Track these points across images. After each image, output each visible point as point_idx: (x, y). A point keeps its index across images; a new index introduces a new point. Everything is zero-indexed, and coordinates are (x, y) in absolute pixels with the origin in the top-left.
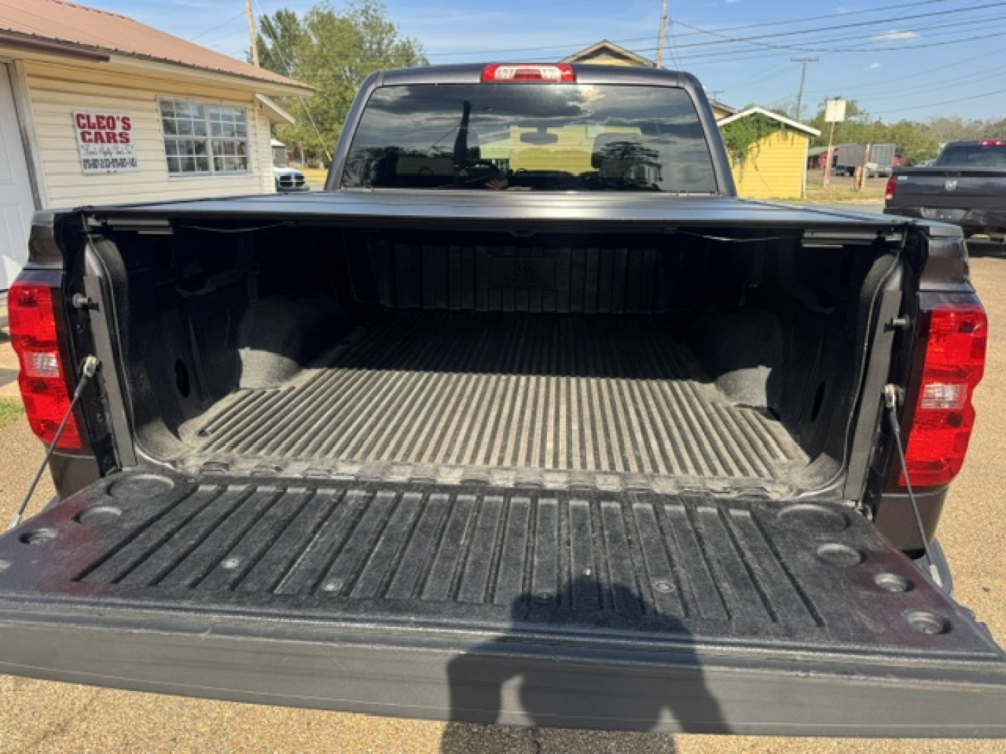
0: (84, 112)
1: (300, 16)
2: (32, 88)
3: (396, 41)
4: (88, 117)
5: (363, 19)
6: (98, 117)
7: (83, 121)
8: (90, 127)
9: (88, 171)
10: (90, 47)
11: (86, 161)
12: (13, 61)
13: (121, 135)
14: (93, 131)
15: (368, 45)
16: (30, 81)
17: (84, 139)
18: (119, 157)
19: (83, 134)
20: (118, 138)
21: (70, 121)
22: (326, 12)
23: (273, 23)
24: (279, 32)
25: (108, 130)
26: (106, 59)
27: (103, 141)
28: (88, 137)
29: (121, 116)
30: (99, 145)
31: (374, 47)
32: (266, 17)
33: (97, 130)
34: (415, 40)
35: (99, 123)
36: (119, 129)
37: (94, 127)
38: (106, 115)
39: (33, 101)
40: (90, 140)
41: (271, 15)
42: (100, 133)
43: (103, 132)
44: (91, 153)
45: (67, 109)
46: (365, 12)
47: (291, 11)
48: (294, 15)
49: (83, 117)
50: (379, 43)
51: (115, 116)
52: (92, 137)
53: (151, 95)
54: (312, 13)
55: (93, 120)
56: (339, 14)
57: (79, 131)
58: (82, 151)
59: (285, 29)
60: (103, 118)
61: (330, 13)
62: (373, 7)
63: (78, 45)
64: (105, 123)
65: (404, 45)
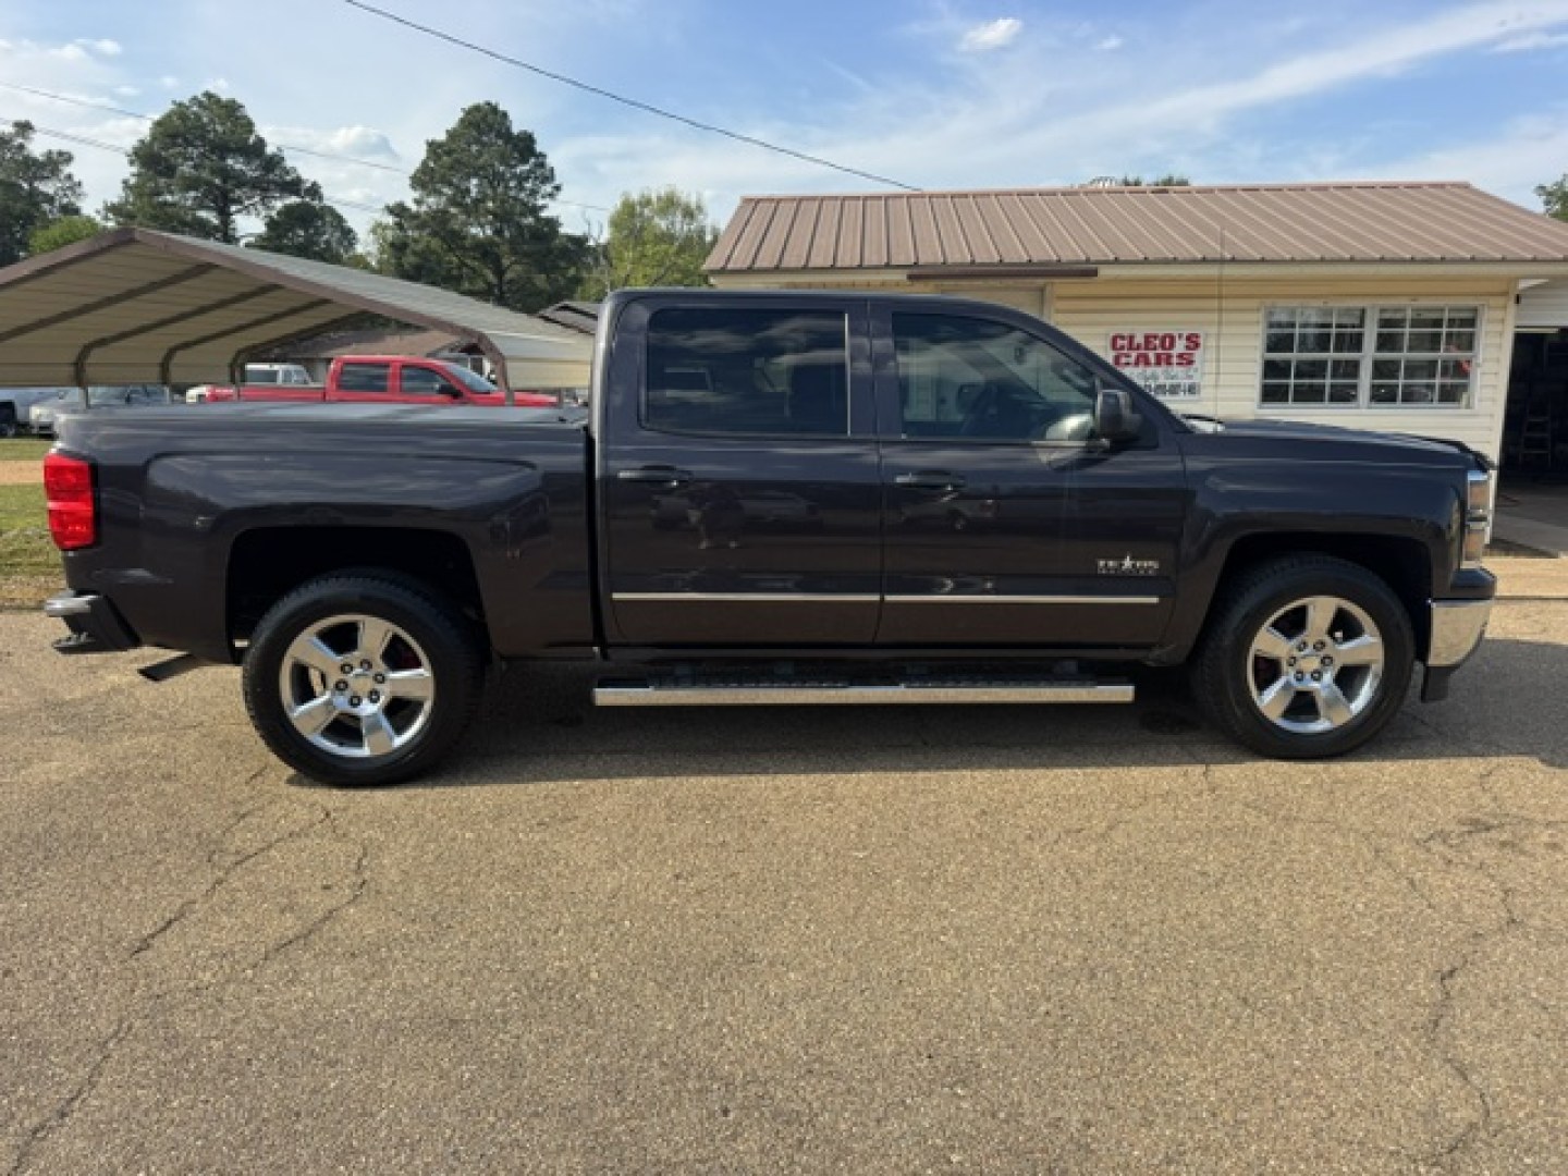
0: (1126, 332)
2: (1058, 311)
4: (1131, 338)
6: (1148, 337)
7: (1122, 343)
8: (1132, 349)
13: (1180, 356)
14: (1134, 353)
18: (1168, 382)
20: (1175, 360)
25: (1160, 351)
27: (1148, 363)
29: (1185, 334)
30: (1139, 369)
33: (1142, 351)
35: (1147, 343)
36: (1180, 346)
37: (1138, 347)
38: (1161, 333)
42: (1146, 356)
43: (1151, 354)
45: (1102, 330)
49: (1124, 338)
51: (1176, 334)
52: (1132, 360)
53: (1254, 303)
55: (1139, 339)
57: (1113, 354)
60: (1155, 337)
64: (1157, 342)
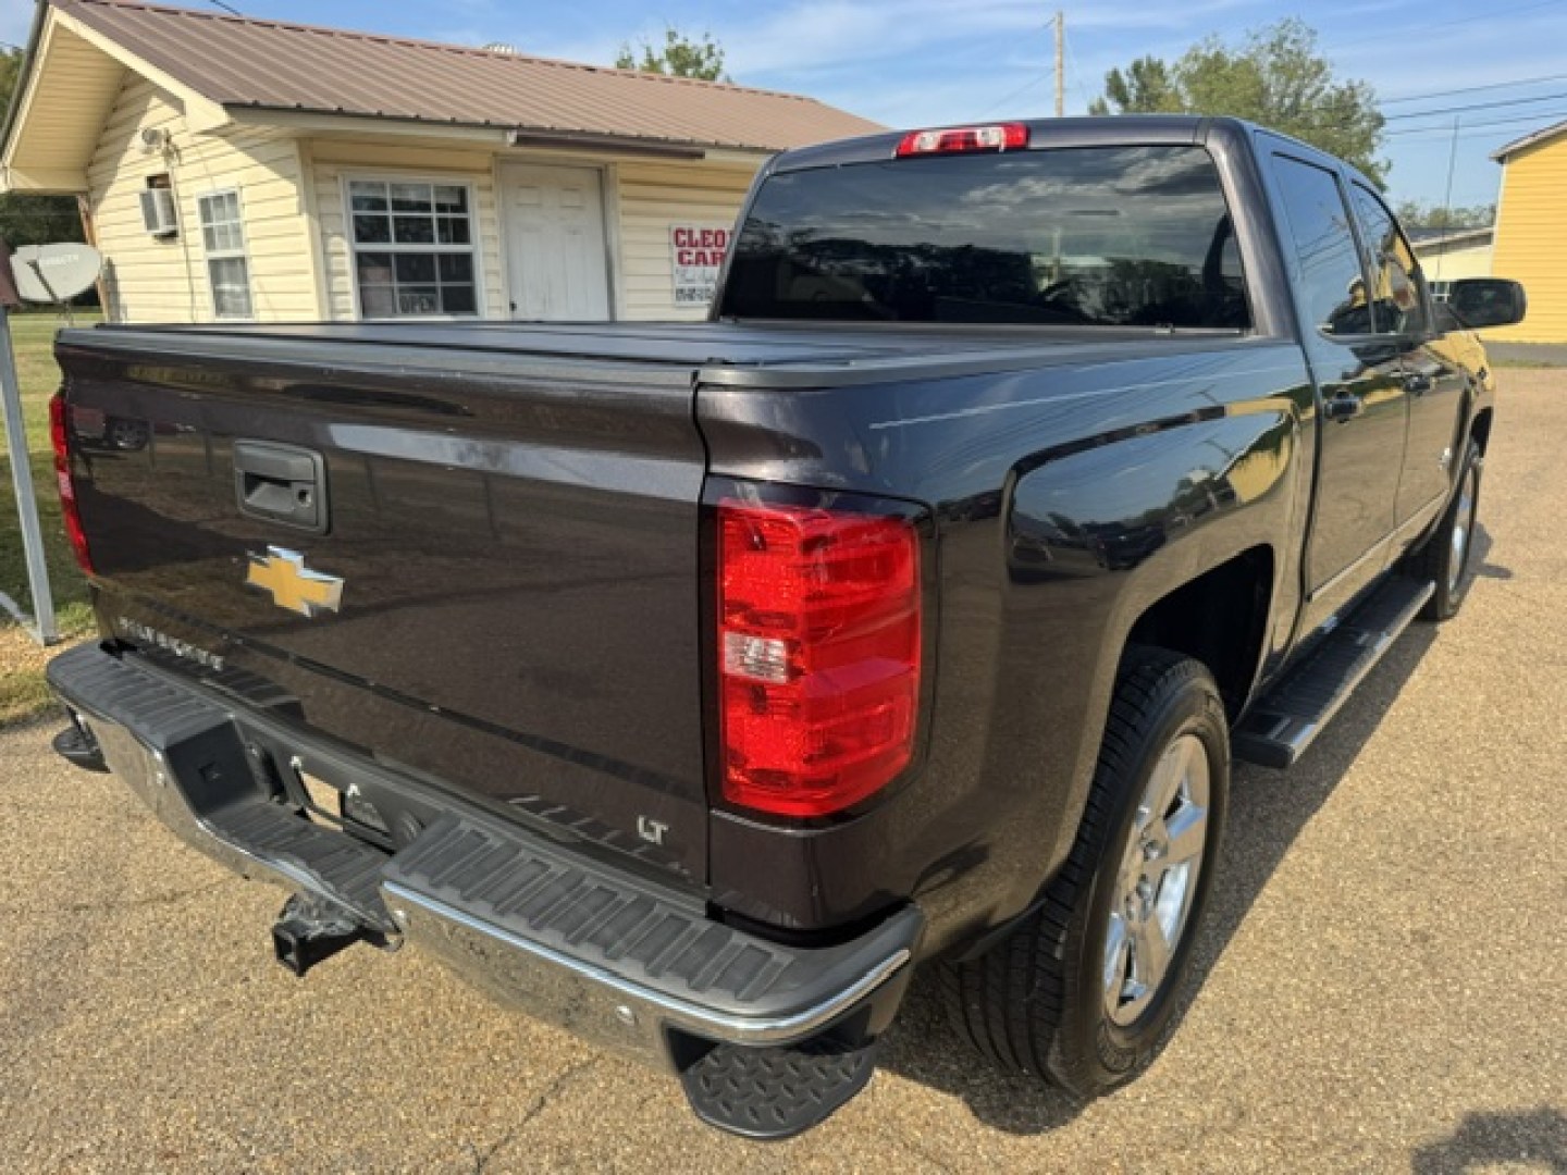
0: (682, 226)
1: (1168, 66)
2: (624, 197)
3: (1327, 86)
4: (690, 233)
5: (1272, 58)
6: (704, 233)
7: (683, 238)
8: (691, 245)
9: (683, 303)
10: (657, 140)
11: (682, 291)
12: (606, 166)
14: (694, 251)
15: (1275, 99)
16: (623, 189)
17: (681, 260)
19: (681, 255)
21: (667, 238)
22: (1211, 55)
23: (1126, 80)
24: (1133, 93)
25: (714, 249)
26: (701, 156)
27: (705, 263)
28: (686, 258)
30: (700, 269)
31: (1287, 102)
32: (1115, 74)
33: (700, 249)
34: (1362, 84)
35: (704, 239)
37: (696, 245)
39: (623, 214)
40: (689, 262)
41: (1124, 67)
42: (704, 254)
43: (708, 252)
44: (688, 281)
45: (665, 222)
46: (1275, 47)
47: (1156, 60)
48: (1160, 64)
49: (682, 232)
50: (1298, 95)
51: (725, 230)
52: (693, 258)
54: (1187, 59)
55: (697, 236)
56: (1232, 54)
57: (676, 250)
58: (677, 278)
59: (1144, 87)
60: (709, 232)
61: (1218, 55)
62: (1293, 36)
63: (666, 141)
64: (711, 239)
65: (1343, 93)
